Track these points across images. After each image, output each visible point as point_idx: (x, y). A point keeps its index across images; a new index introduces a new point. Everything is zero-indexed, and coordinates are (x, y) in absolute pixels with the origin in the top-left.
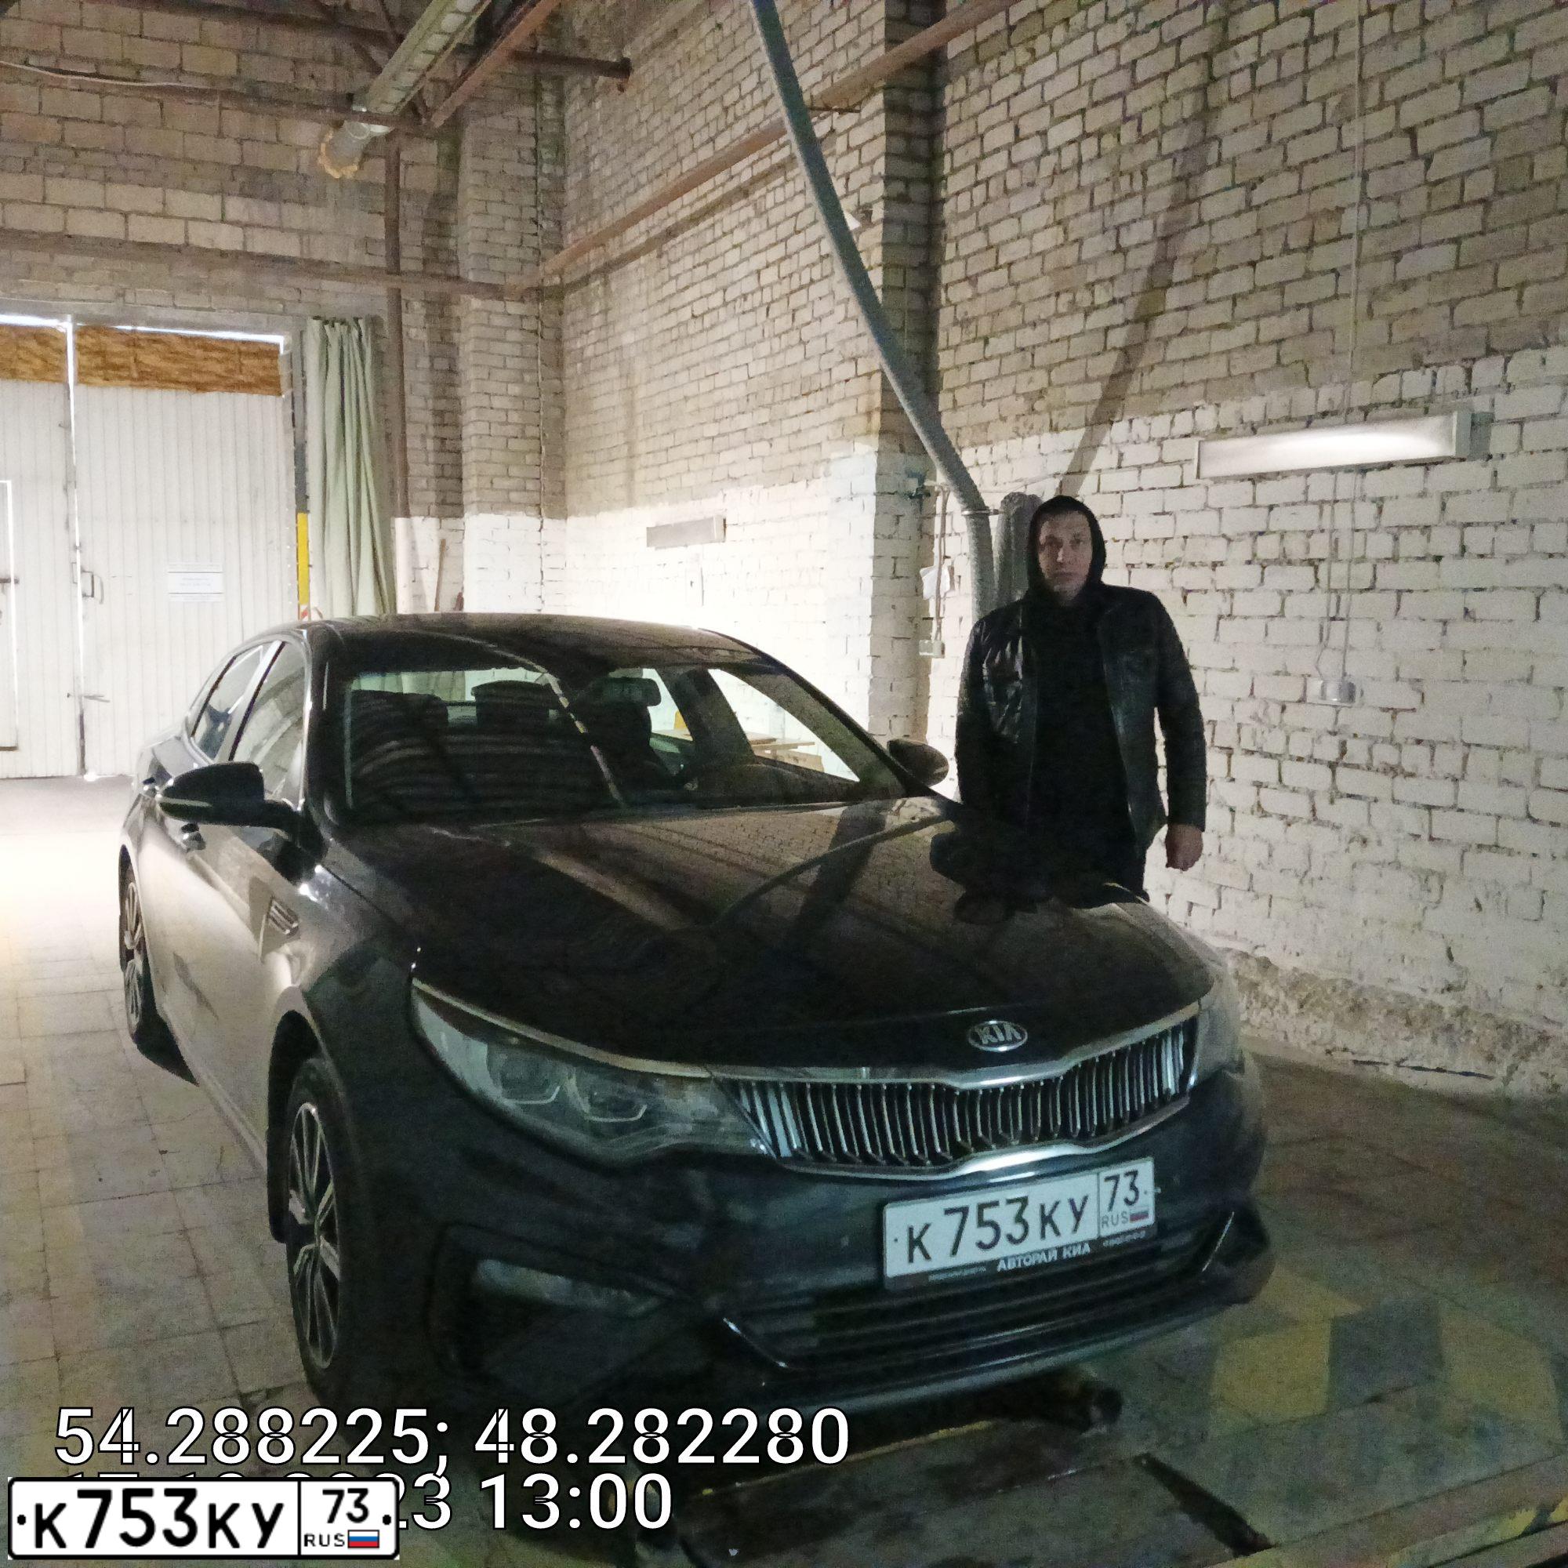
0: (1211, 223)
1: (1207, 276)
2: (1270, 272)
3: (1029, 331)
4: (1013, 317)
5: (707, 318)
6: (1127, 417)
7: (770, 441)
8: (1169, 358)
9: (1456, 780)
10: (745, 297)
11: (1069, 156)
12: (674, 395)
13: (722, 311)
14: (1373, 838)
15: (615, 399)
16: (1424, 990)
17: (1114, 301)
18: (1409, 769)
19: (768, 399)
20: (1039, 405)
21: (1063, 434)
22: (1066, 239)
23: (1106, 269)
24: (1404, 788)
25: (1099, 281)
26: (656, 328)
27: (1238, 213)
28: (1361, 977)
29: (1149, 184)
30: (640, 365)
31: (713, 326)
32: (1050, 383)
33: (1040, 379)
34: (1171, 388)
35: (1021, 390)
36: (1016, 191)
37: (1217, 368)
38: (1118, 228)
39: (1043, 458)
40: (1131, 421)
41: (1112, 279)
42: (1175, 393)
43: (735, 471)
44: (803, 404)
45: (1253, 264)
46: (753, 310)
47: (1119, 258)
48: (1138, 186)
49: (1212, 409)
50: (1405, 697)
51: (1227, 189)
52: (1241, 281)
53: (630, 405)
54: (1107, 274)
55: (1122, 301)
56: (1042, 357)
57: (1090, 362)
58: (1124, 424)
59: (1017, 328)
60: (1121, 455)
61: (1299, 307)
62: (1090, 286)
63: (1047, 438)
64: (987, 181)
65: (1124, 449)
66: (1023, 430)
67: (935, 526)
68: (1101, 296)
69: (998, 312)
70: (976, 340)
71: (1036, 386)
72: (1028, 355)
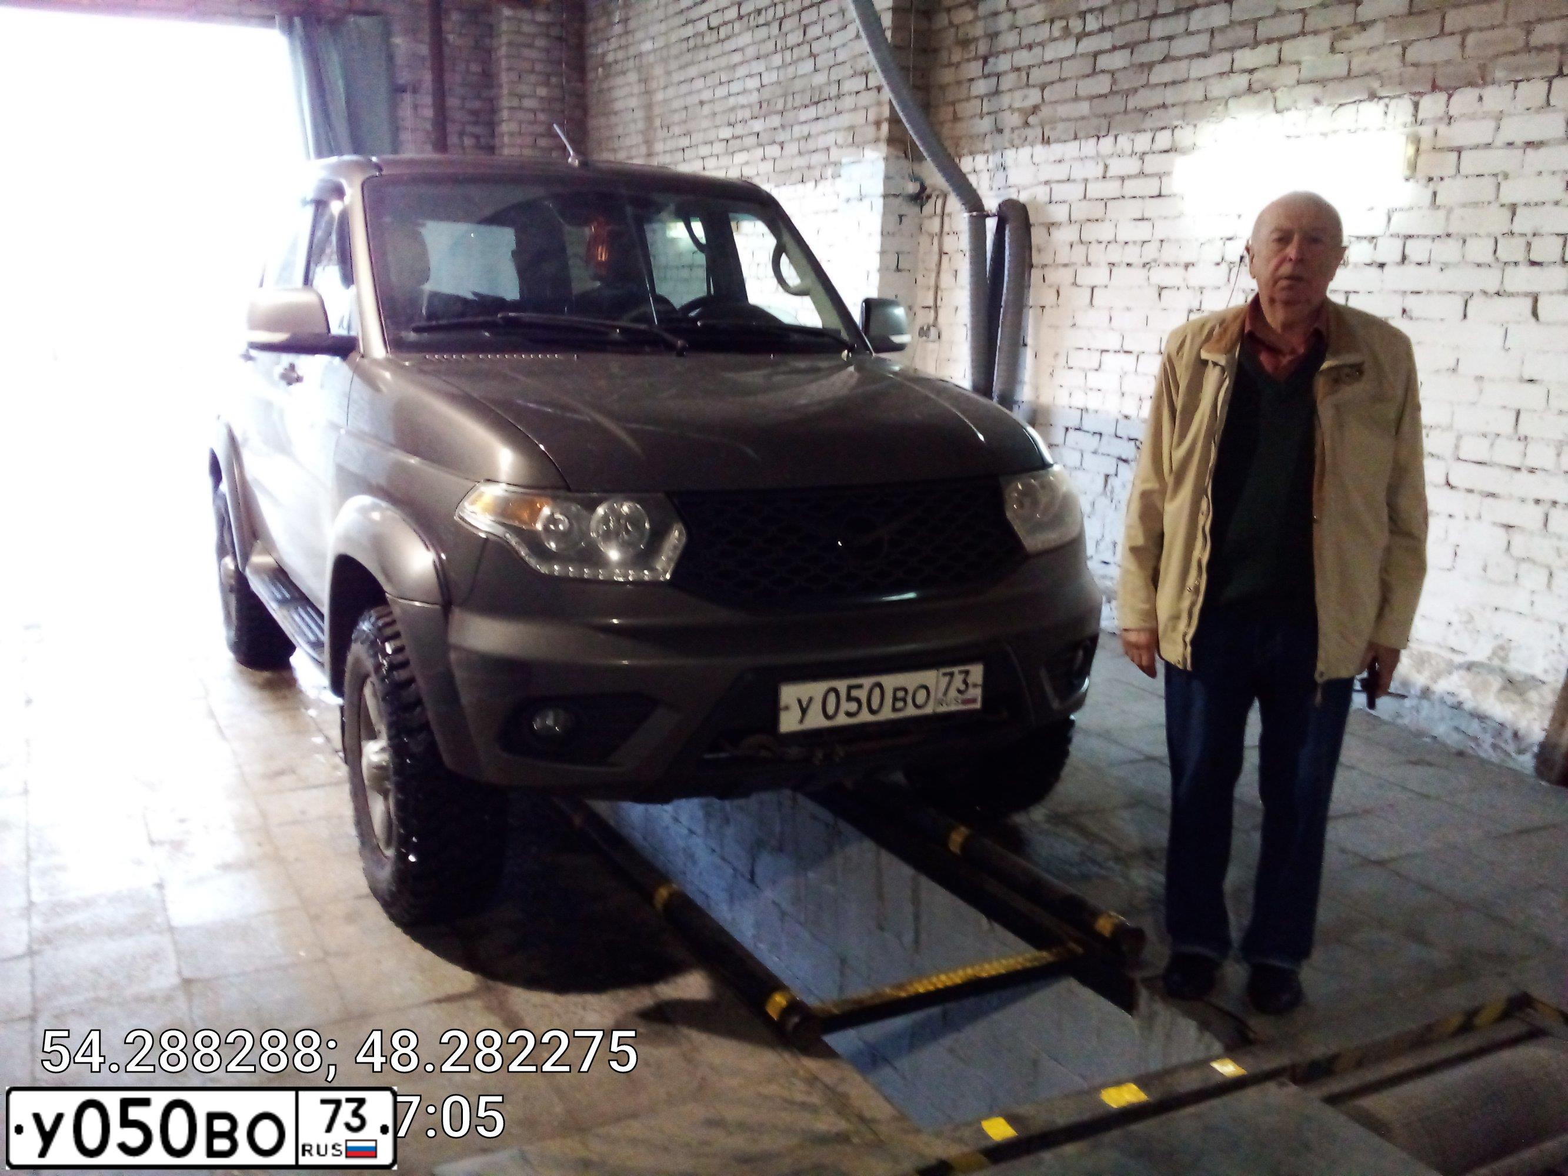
1: (1189, 11)
3: (1024, 52)
4: (1011, 39)
5: (723, 30)
6: (1113, 133)
8: (1151, 82)
10: (759, 12)
12: (691, 100)
13: (737, 24)
15: (635, 102)
17: (1103, 29)
20: (1032, 120)
21: (1054, 146)
25: (1090, 10)
26: (674, 38)
30: (658, 71)
31: (728, 38)
32: (1043, 101)
33: (1034, 96)
34: (1153, 108)
35: (1016, 105)
37: (1194, 92)
39: (1033, 168)
40: (1116, 137)
41: (1102, 9)
43: (747, 171)
46: (767, 23)
49: (1189, 128)
52: (1218, 16)
53: (648, 108)
55: (1111, 29)
56: (1036, 76)
57: (1080, 83)
58: (1110, 139)
59: (1013, 50)
60: (1106, 166)
61: (1270, 41)
62: (1082, 14)
63: (1039, 150)
65: (1109, 161)
66: (1017, 142)
67: (934, 225)
68: (1091, 24)
69: (997, 34)
70: (975, 59)
71: (1030, 103)
72: (1023, 75)
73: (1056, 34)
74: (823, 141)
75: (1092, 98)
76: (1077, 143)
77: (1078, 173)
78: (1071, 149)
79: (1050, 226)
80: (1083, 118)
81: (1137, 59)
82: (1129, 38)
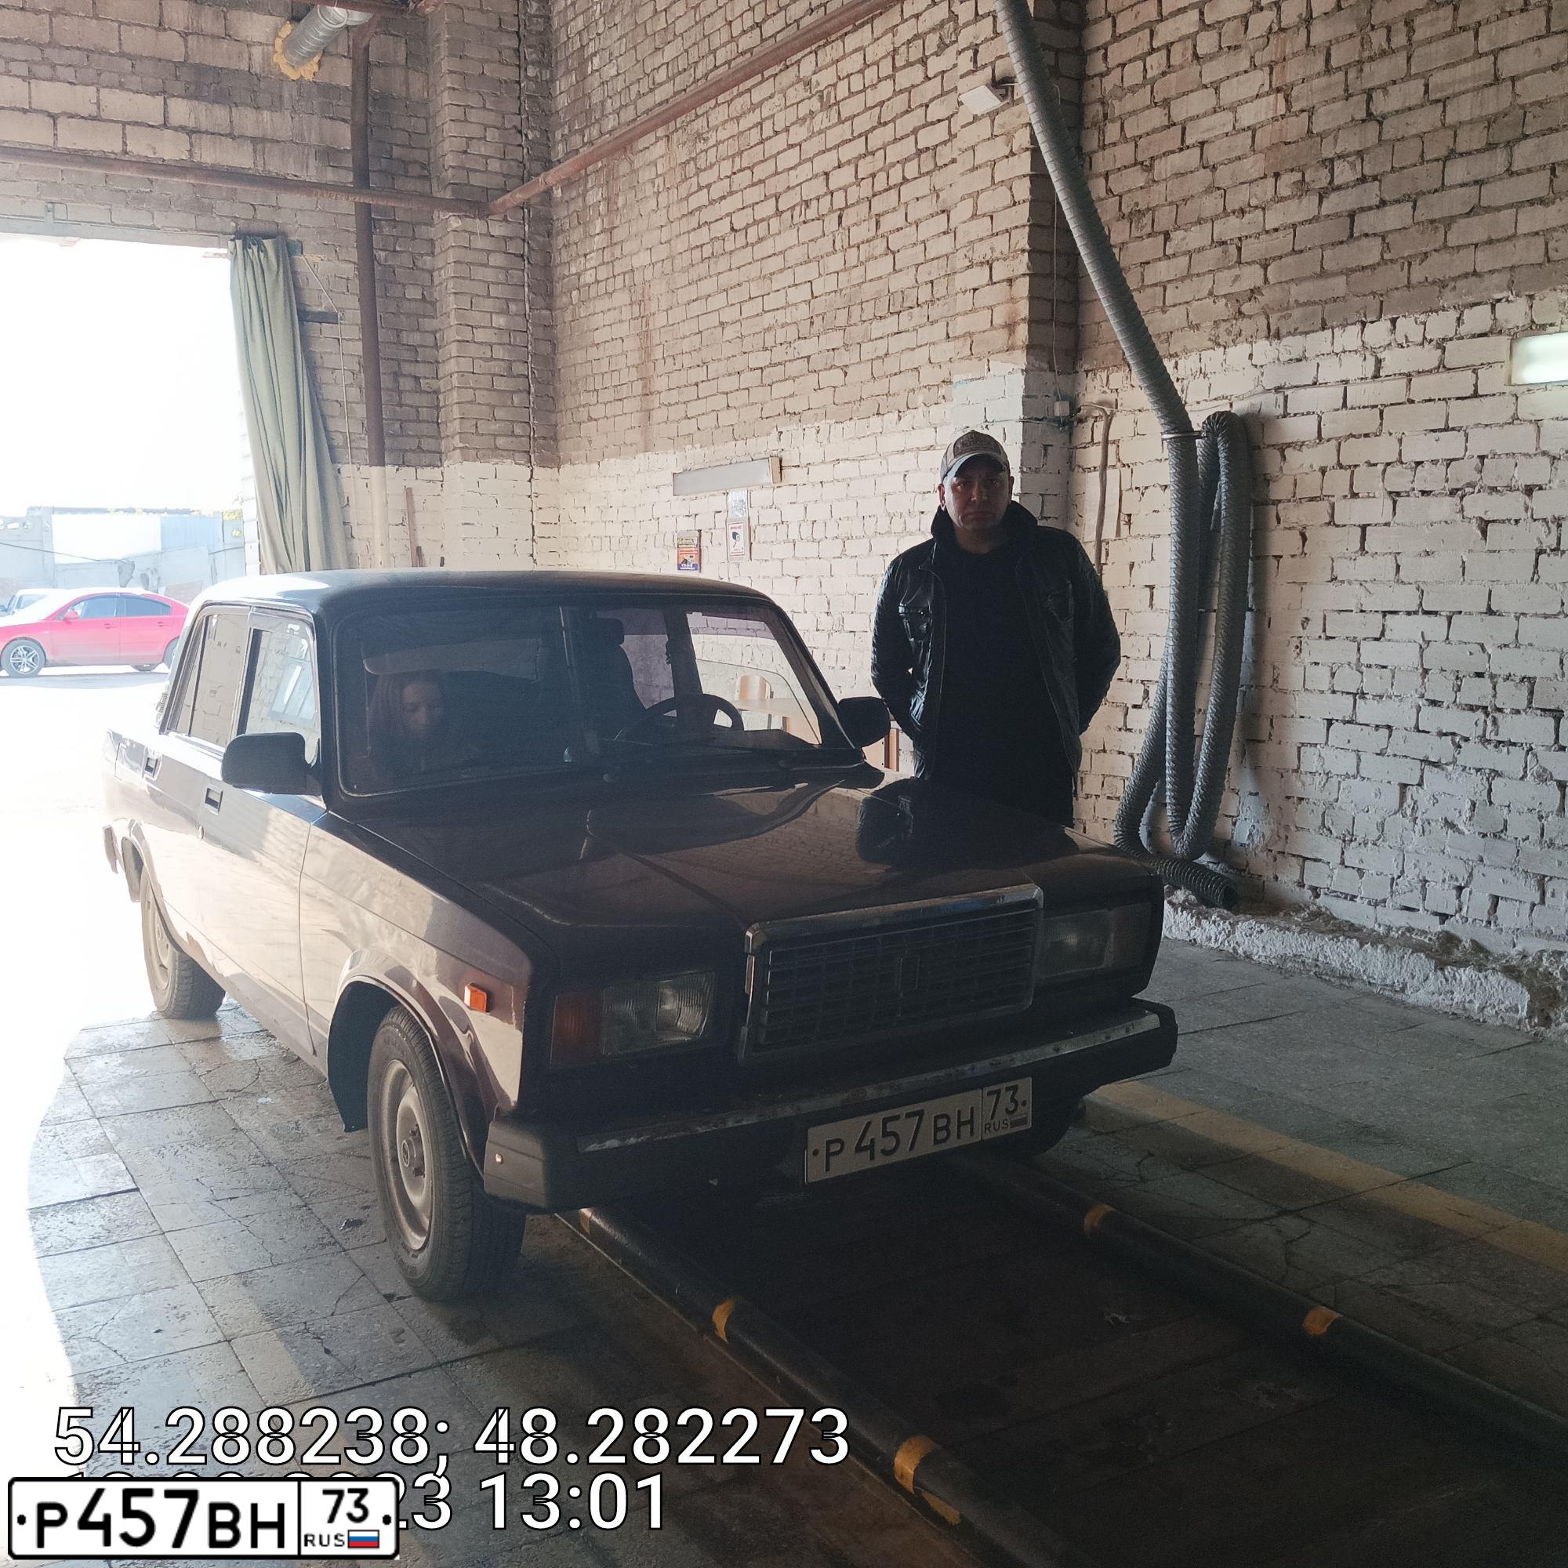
0: (1514, 79)
3: (1233, 220)
4: (1211, 204)
5: (752, 231)
6: (1387, 316)
8: (1454, 242)
10: (808, 203)
13: (774, 222)
17: (1363, 179)
20: (1250, 308)
21: (1287, 341)
22: (1289, 107)
23: (1350, 142)
25: (1340, 157)
29: (1416, 37)
31: (760, 240)
32: (1266, 280)
33: (1251, 276)
34: (1454, 279)
35: (1221, 290)
36: (1212, 57)
37: (1528, 252)
38: (1368, 93)
39: (1257, 372)
40: (1394, 321)
41: (1360, 154)
42: (1463, 284)
46: (820, 218)
47: (1373, 127)
48: (1399, 40)
49: (1521, 301)
51: (1539, 38)
54: (1354, 147)
55: (1375, 178)
56: (1251, 249)
57: (1328, 253)
58: (1385, 324)
59: (1214, 219)
60: (1379, 361)
62: (1327, 163)
63: (1263, 346)
64: (1168, 47)
65: (1383, 355)
66: (1224, 339)
68: (1344, 173)
69: (1185, 201)
70: (1149, 235)
71: (1245, 285)
72: (1233, 249)
73: (1284, 191)
75: (1348, 272)
76: (1328, 332)
77: (1331, 371)
78: (1320, 341)
79: (1285, 448)
80: (1335, 299)
81: (1422, 214)
82: (1407, 188)
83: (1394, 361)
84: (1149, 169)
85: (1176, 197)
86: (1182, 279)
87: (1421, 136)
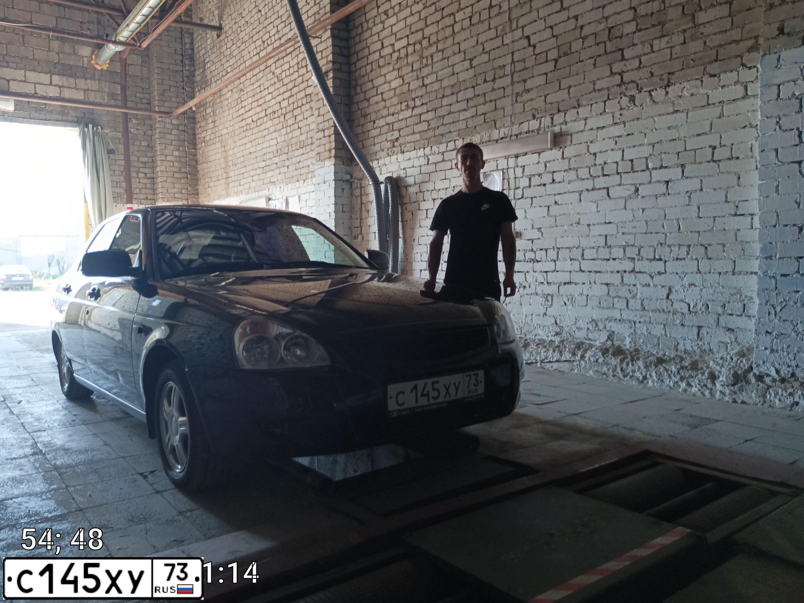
0: (457, 74)
1: (457, 93)
2: (479, 90)
3: (391, 117)
4: (385, 112)
5: (258, 121)
6: (430, 146)
7: (288, 167)
8: (445, 123)
9: (555, 261)
10: (275, 112)
11: (403, 53)
12: (245, 153)
13: (265, 119)
14: (528, 286)
15: (219, 156)
16: (548, 337)
17: (422, 104)
18: (539, 259)
19: (286, 151)
20: (396, 144)
21: (406, 154)
22: (403, 82)
23: (419, 93)
24: (538, 266)
25: (417, 97)
26: (236, 127)
27: (467, 70)
28: (525, 336)
29: (434, 60)
30: (230, 141)
31: (261, 124)
32: (400, 136)
33: (396, 134)
34: (445, 134)
35: (389, 139)
36: (383, 66)
37: (462, 125)
38: (423, 78)
39: (398, 164)
41: (421, 96)
42: (447, 135)
43: (273, 180)
44: (300, 151)
45: (473, 87)
47: (424, 88)
48: (430, 62)
49: (461, 140)
50: (536, 234)
51: (463, 61)
52: (470, 93)
53: (226, 158)
54: (420, 94)
55: (426, 104)
56: (396, 126)
57: (415, 127)
58: (429, 148)
59: (386, 117)
60: (428, 159)
61: (491, 101)
62: (414, 99)
63: (400, 155)
64: (372, 63)
65: (430, 157)
66: (390, 154)
67: (357, 192)
68: (418, 103)
69: (379, 111)
70: (370, 122)
71: (395, 137)
72: (391, 126)
73: (403, 108)
74: (306, 163)
75: (420, 132)
76: (416, 151)
77: (417, 163)
78: (413, 154)
79: (407, 187)
80: (417, 141)
81: (438, 114)
82: (434, 107)
83: (432, 159)
84: (369, 101)
85: (376, 110)
86: (379, 135)
87: (436, 91)
